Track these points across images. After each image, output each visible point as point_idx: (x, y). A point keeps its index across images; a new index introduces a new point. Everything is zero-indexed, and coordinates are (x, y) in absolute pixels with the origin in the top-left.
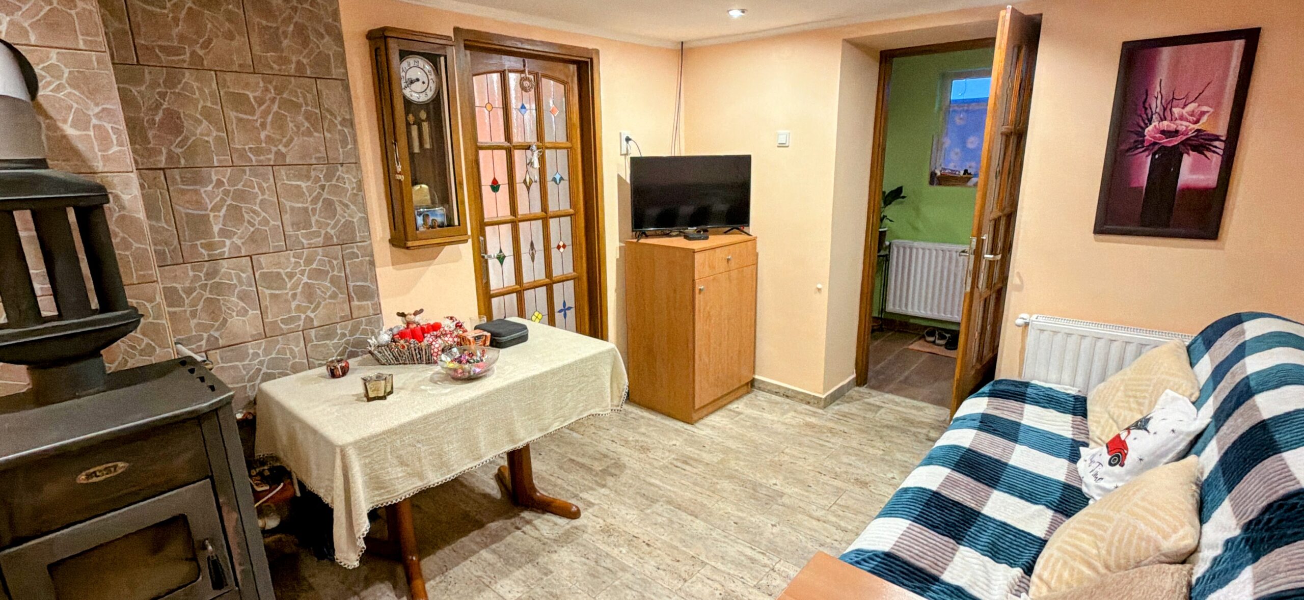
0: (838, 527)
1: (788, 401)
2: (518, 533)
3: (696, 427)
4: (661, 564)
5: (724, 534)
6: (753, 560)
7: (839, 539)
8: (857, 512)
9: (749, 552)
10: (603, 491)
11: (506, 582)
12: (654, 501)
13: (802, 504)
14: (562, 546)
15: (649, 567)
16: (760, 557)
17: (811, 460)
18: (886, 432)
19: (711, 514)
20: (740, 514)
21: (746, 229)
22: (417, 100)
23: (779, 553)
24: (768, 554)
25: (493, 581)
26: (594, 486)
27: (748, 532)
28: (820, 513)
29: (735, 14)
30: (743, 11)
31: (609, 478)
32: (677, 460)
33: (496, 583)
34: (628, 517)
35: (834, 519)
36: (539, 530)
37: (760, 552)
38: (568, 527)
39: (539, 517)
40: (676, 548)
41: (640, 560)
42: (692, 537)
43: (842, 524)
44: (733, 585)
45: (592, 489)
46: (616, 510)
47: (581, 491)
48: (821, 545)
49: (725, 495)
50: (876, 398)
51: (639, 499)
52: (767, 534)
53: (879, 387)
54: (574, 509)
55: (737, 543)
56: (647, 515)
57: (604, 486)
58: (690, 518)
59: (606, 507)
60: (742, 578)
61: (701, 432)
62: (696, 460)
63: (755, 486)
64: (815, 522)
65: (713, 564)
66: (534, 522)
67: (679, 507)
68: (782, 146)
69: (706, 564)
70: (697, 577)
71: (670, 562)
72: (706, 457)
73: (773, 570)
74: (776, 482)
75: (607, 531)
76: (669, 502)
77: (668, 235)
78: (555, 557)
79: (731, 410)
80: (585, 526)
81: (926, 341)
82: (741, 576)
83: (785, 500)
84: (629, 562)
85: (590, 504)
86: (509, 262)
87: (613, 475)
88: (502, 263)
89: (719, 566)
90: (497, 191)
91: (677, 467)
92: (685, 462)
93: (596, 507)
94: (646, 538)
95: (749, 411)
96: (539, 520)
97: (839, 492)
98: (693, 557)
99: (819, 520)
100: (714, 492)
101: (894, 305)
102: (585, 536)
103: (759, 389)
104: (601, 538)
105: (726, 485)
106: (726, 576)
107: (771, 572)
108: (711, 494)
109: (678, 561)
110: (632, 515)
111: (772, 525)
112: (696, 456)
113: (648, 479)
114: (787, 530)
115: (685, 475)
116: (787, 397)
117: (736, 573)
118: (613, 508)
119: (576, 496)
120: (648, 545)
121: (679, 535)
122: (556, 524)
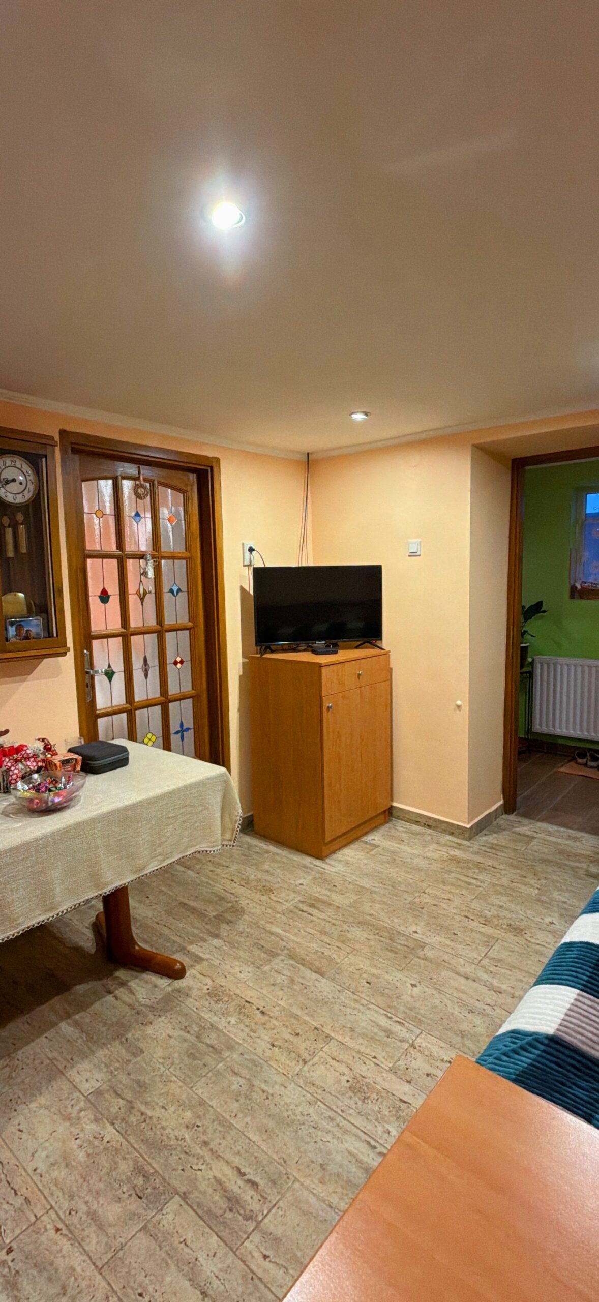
0: (491, 988)
1: (429, 831)
2: (110, 998)
3: (326, 863)
4: (277, 1039)
5: (355, 997)
6: (389, 1033)
7: (492, 1003)
8: (512, 968)
9: (383, 1021)
10: (216, 942)
11: (85, 1065)
12: (273, 954)
13: (446, 957)
14: (160, 1016)
15: (262, 1045)
16: (397, 1028)
17: (457, 901)
18: (540, 867)
19: (339, 971)
20: (374, 971)
21: (378, 643)
22: (13, 502)
23: (420, 1022)
24: (406, 1024)
25: (69, 1065)
26: (206, 937)
27: (383, 994)
28: (469, 969)
29: (359, 417)
30: (366, 414)
31: (225, 926)
32: (303, 902)
33: (72, 1067)
34: (242, 976)
35: (485, 977)
36: (134, 994)
37: (397, 1022)
38: (169, 989)
39: (136, 977)
40: (296, 1017)
41: (252, 1034)
42: (316, 1001)
43: (495, 982)
44: (364, 1068)
45: (205, 941)
46: (228, 967)
47: (191, 943)
48: (471, 1011)
49: (357, 946)
50: (527, 827)
51: (257, 952)
52: (406, 998)
53: (527, 815)
54: (178, 966)
55: (369, 1009)
56: (265, 973)
57: (217, 936)
58: (314, 976)
59: (217, 962)
60: (375, 1057)
61: (334, 869)
62: (323, 902)
63: (393, 935)
64: (462, 980)
65: (340, 1038)
66: (129, 984)
67: (302, 961)
68: (413, 555)
69: (332, 1038)
70: (321, 1057)
71: (287, 1036)
72: (337, 899)
73: (412, 1045)
74: (416, 929)
75: (215, 995)
76: (291, 957)
77: (295, 650)
78: (150, 1031)
79: (366, 843)
80: (190, 988)
81: (577, 763)
82: (373, 1054)
83: (430, 954)
84: (238, 1035)
85: (199, 960)
86: (119, 679)
87: (229, 922)
88: (110, 679)
89: (347, 1040)
90: (107, 602)
91: (302, 911)
92: (312, 906)
93: (205, 963)
94: (261, 1004)
95: (387, 844)
96: (137, 980)
97: (489, 941)
98: (315, 1028)
99: (467, 978)
100: (343, 942)
101: (541, 725)
102: (189, 1002)
103: (398, 818)
104: (207, 1004)
105: (358, 933)
106: (354, 1054)
107: (411, 1049)
108: (340, 945)
109: (298, 1034)
110: (246, 973)
111: (413, 985)
112: (325, 898)
113: (269, 927)
114: (429, 991)
115: (312, 921)
116: (429, 826)
117: (368, 1051)
118: (226, 964)
119: (183, 949)
120: (263, 1013)
121: (301, 999)
122: (155, 986)
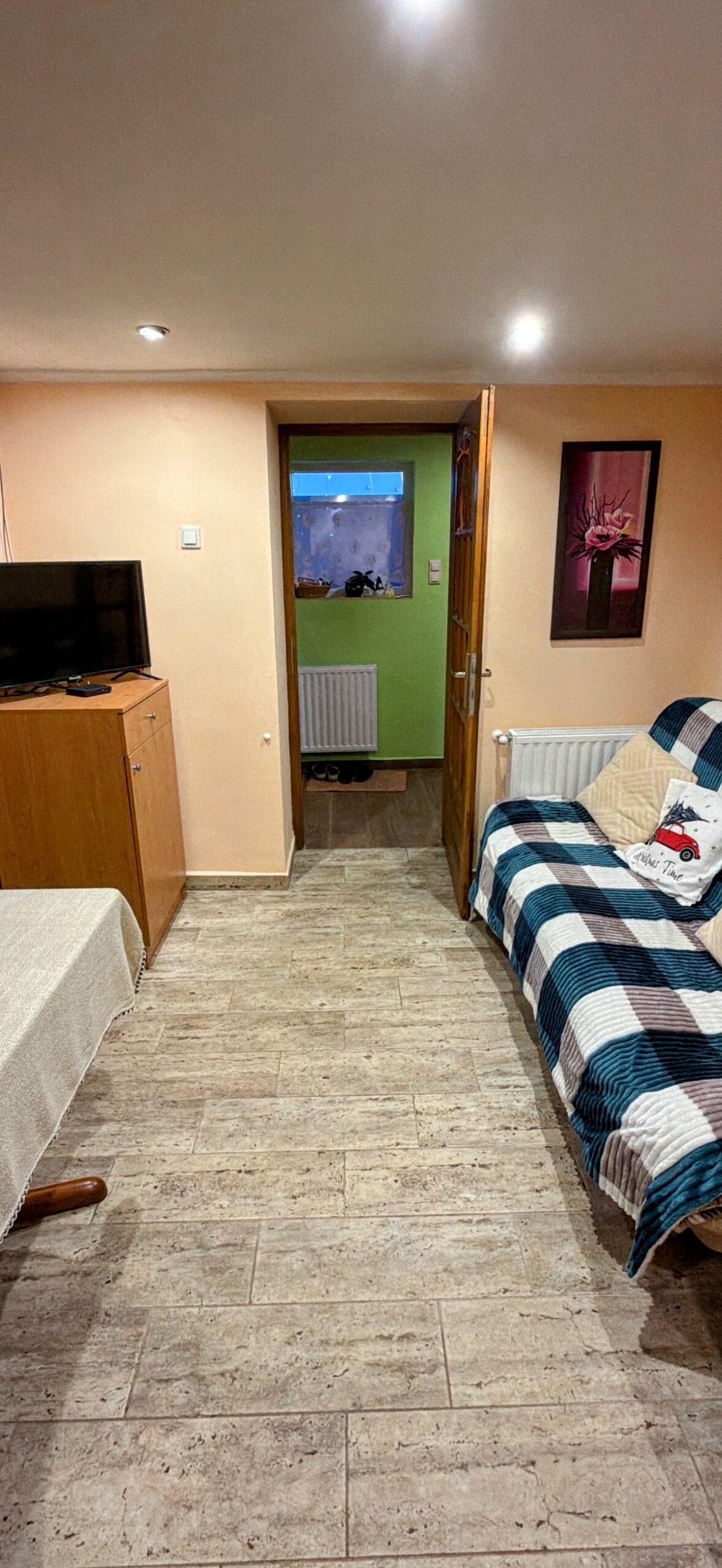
0: (429, 1024)
1: (239, 892)
4: (292, 1189)
5: (327, 1099)
6: (389, 1114)
7: (443, 1037)
8: (431, 998)
9: (374, 1106)
12: (199, 1103)
13: (373, 1016)
14: (123, 1257)
15: (281, 1205)
16: (390, 1106)
17: (332, 957)
18: (372, 894)
19: (286, 1083)
20: (320, 1063)
21: (145, 671)
23: (403, 1088)
24: (395, 1097)
27: (349, 1081)
28: (398, 1017)
29: (151, 334)
30: (163, 330)
34: (182, 1148)
35: (416, 1017)
37: (385, 1100)
38: (102, 1219)
41: (260, 1201)
42: (294, 1125)
43: (428, 1017)
44: (396, 1160)
45: (87, 1135)
46: (155, 1148)
47: (72, 1148)
48: (434, 1054)
49: (281, 1047)
50: (330, 857)
51: (175, 1112)
52: (372, 1072)
53: (319, 845)
54: (89, 1185)
55: (350, 1102)
56: (205, 1130)
57: (100, 1121)
58: (266, 1101)
59: (134, 1152)
60: (398, 1144)
61: (170, 975)
62: (198, 1017)
63: (305, 1018)
64: (403, 1030)
65: (351, 1147)
68: (189, 547)
69: (344, 1152)
70: (351, 1177)
72: (210, 1007)
73: (417, 1112)
74: (318, 1001)
75: (170, 1187)
78: (126, 1282)
79: (181, 930)
80: (131, 1201)
81: (318, 779)
82: (394, 1142)
83: (353, 1019)
84: (247, 1212)
85: (107, 1161)
89: (358, 1144)
92: (188, 1027)
93: (118, 1162)
94: (237, 1164)
95: (206, 923)
97: (393, 983)
98: (320, 1153)
99: (405, 1026)
100: (260, 1050)
102: (144, 1216)
103: (194, 888)
104: (172, 1204)
105: (266, 1033)
106: (378, 1153)
107: (419, 1117)
108: (262, 1054)
109: (308, 1170)
110: (184, 1142)
111: (368, 1057)
112: (195, 1012)
113: (158, 1076)
114: (386, 1055)
115: (205, 1045)
116: (237, 887)
117: (386, 1142)
118: (148, 1147)
122: (78, 1228)
